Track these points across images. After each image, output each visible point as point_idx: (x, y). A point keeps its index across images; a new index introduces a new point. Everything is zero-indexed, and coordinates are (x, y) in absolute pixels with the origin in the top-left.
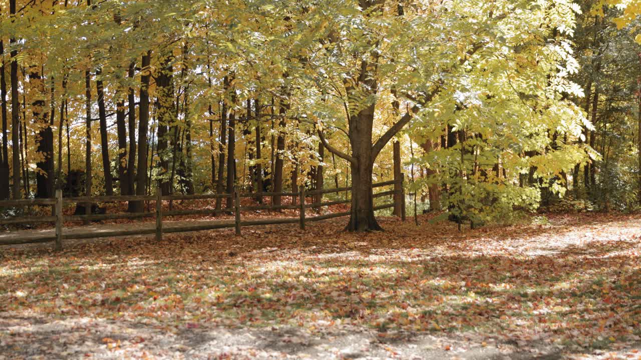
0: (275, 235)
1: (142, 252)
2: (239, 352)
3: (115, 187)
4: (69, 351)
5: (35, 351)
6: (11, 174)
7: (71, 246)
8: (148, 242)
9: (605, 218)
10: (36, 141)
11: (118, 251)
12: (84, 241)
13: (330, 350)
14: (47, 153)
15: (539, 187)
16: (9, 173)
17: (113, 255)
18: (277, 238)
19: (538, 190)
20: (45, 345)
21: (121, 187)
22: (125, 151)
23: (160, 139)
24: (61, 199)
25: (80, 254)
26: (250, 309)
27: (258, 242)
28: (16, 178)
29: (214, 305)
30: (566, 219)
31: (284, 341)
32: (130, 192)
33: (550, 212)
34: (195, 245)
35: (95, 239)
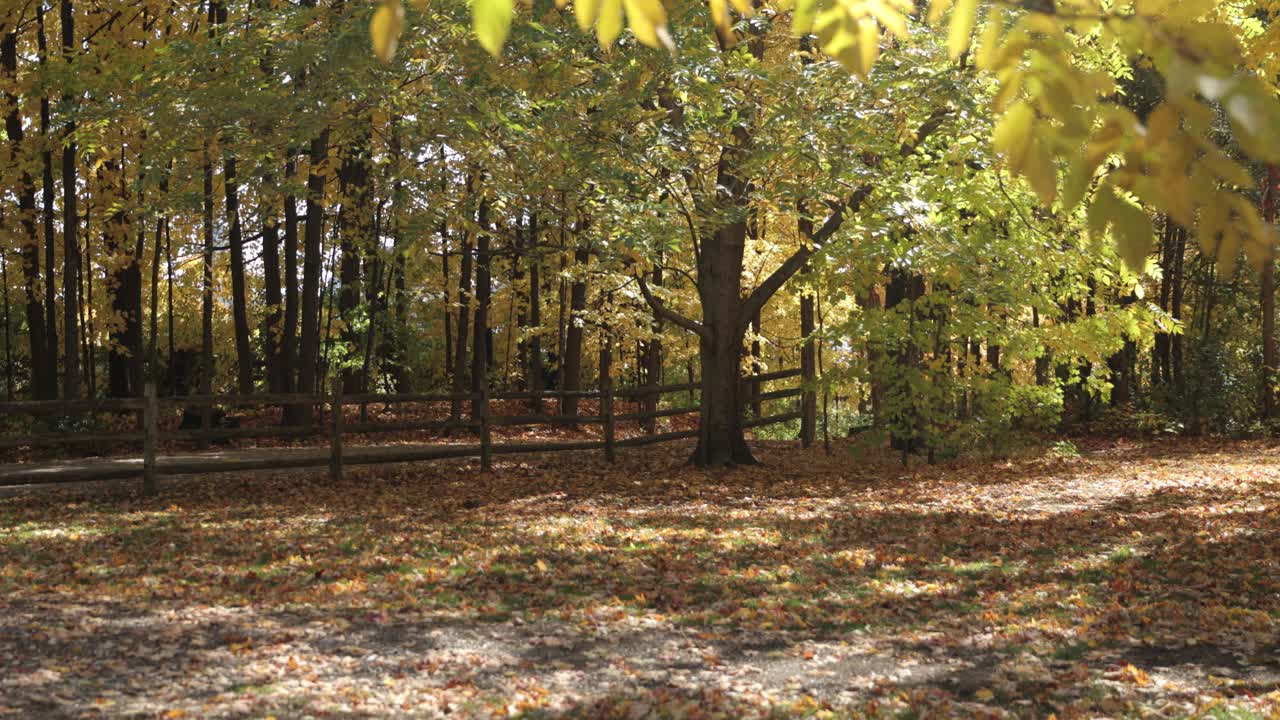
0: (555, 472)
1: (303, 499)
2: (453, 658)
3: (259, 379)
4: (164, 654)
5: (107, 653)
6: (62, 351)
7: (172, 487)
8: (316, 481)
9: (1193, 447)
10: (108, 291)
11: (260, 497)
12: (197, 478)
13: (607, 657)
14: (129, 311)
15: (1061, 386)
16: (57, 350)
17: (250, 503)
18: (557, 477)
19: (1059, 391)
20: (122, 644)
21: (270, 378)
22: (279, 310)
23: (346, 286)
24: (153, 400)
25: (188, 501)
26: (483, 593)
27: (521, 483)
28: (70, 360)
29: (422, 587)
30: (1120, 448)
31: (532, 644)
32: (287, 388)
33: (1090, 433)
34: (403, 489)
35: (219, 476)
